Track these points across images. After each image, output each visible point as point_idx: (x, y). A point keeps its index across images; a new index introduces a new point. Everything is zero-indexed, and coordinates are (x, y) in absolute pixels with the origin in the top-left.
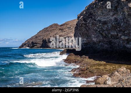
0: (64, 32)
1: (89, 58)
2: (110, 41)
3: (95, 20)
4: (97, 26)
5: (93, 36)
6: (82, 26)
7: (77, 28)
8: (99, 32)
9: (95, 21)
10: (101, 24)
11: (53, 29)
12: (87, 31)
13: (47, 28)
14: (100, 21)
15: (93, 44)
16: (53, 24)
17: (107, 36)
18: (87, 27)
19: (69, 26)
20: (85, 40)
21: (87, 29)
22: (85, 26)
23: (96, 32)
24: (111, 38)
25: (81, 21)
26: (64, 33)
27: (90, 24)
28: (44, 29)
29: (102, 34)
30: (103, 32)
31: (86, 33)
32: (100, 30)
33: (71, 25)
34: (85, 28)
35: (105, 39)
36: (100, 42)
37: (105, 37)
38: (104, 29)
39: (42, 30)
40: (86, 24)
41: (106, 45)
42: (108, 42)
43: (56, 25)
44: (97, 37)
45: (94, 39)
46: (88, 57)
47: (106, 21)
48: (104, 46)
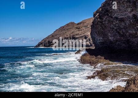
0: (81, 30)
1: (105, 59)
2: (128, 40)
3: (112, 17)
4: (114, 23)
5: (110, 34)
6: (97, 24)
7: (93, 26)
8: (116, 30)
9: (111, 19)
10: (118, 22)
11: (69, 27)
12: (104, 29)
13: (63, 27)
14: (116, 18)
15: (110, 43)
16: (70, 23)
17: (124, 35)
18: (103, 25)
19: (85, 24)
20: (101, 39)
21: (103, 27)
22: (101, 24)
23: (113, 30)
24: (129, 36)
25: (97, 19)
26: (81, 32)
27: (106, 22)
28: (61, 27)
29: (119, 33)
30: (120, 30)
31: (102, 31)
32: (117, 28)
33: (88, 23)
34: (101, 27)
35: (122, 38)
36: (117, 41)
37: (123, 36)
38: (122, 27)
39: (59, 29)
40: (101, 22)
41: (124, 45)
42: (125, 41)
43: (73, 24)
44: (114, 36)
45: (110, 38)
46: (103, 57)
47: (123, 18)
48: (121, 46)
